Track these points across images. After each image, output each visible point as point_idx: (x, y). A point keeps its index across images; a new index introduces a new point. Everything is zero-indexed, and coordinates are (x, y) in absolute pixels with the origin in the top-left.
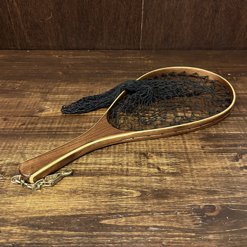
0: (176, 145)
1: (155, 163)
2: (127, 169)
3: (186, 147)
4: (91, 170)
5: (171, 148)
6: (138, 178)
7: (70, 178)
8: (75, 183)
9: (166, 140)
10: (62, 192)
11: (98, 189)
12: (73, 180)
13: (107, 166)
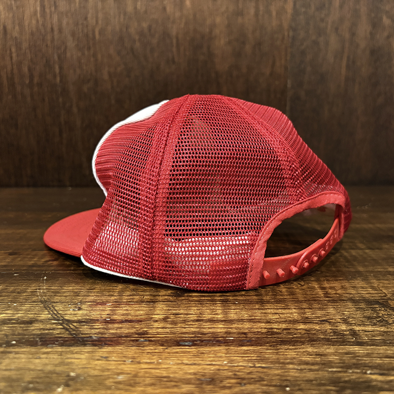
2: (351, 330)
4: (245, 333)
8: (206, 360)
10: (171, 381)
11: (287, 374)
12: (199, 355)
13: (290, 326)
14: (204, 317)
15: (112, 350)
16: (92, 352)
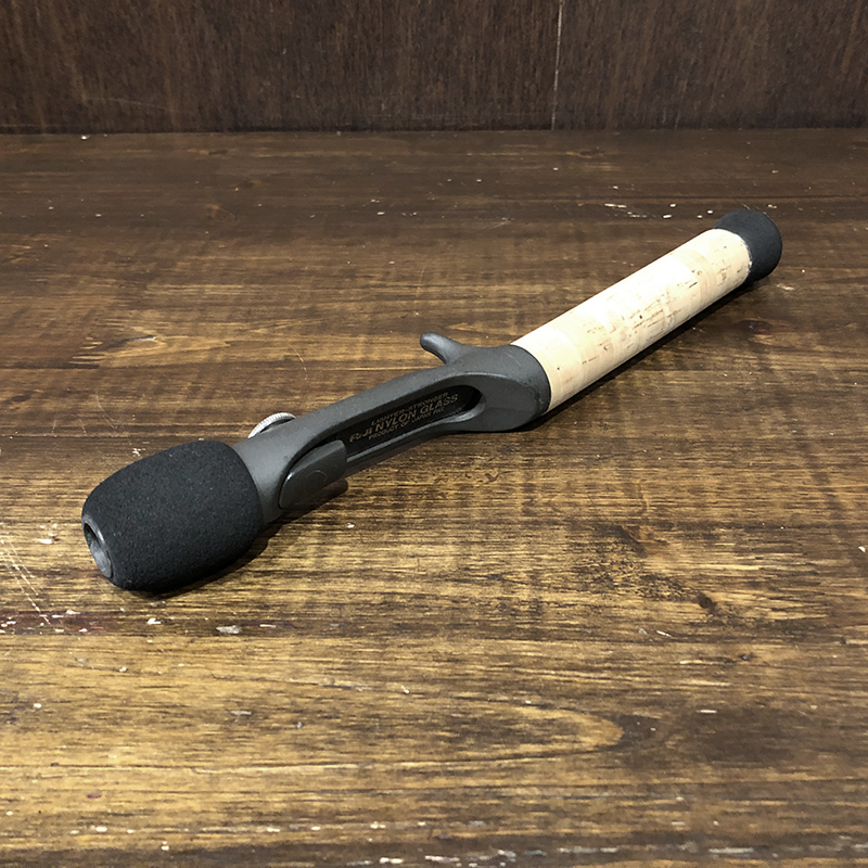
0: (782, 489)
1: (683, 574)
2: (535, 601)
3: (836, 501)
4: (340, 606)
5: (757, 505)
6: (599, 650)
7: (228, 645)
8: (254, 670)
9: (725, 466)
11: (381, 702)
12: (246, 656)
13: (429, 589)
14: (279, 564)
15: (97, 644)
16: (63, 647)
